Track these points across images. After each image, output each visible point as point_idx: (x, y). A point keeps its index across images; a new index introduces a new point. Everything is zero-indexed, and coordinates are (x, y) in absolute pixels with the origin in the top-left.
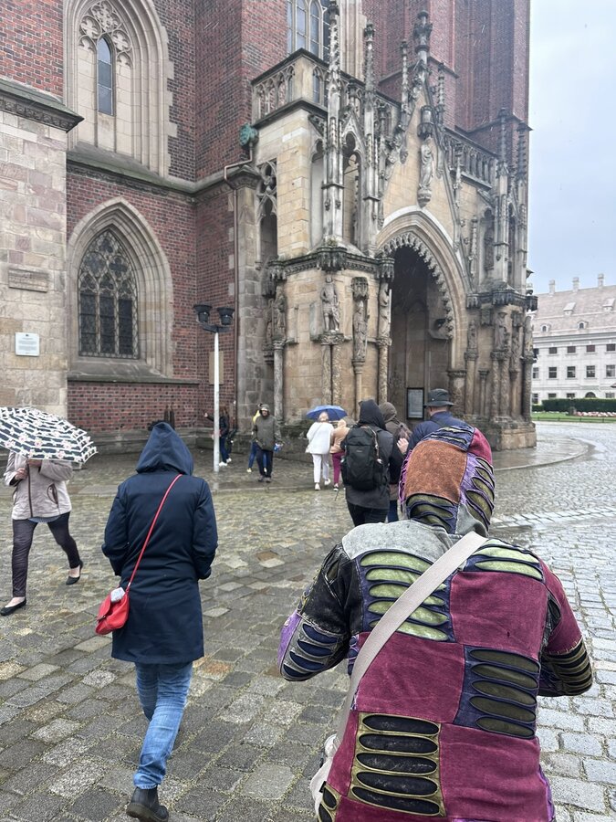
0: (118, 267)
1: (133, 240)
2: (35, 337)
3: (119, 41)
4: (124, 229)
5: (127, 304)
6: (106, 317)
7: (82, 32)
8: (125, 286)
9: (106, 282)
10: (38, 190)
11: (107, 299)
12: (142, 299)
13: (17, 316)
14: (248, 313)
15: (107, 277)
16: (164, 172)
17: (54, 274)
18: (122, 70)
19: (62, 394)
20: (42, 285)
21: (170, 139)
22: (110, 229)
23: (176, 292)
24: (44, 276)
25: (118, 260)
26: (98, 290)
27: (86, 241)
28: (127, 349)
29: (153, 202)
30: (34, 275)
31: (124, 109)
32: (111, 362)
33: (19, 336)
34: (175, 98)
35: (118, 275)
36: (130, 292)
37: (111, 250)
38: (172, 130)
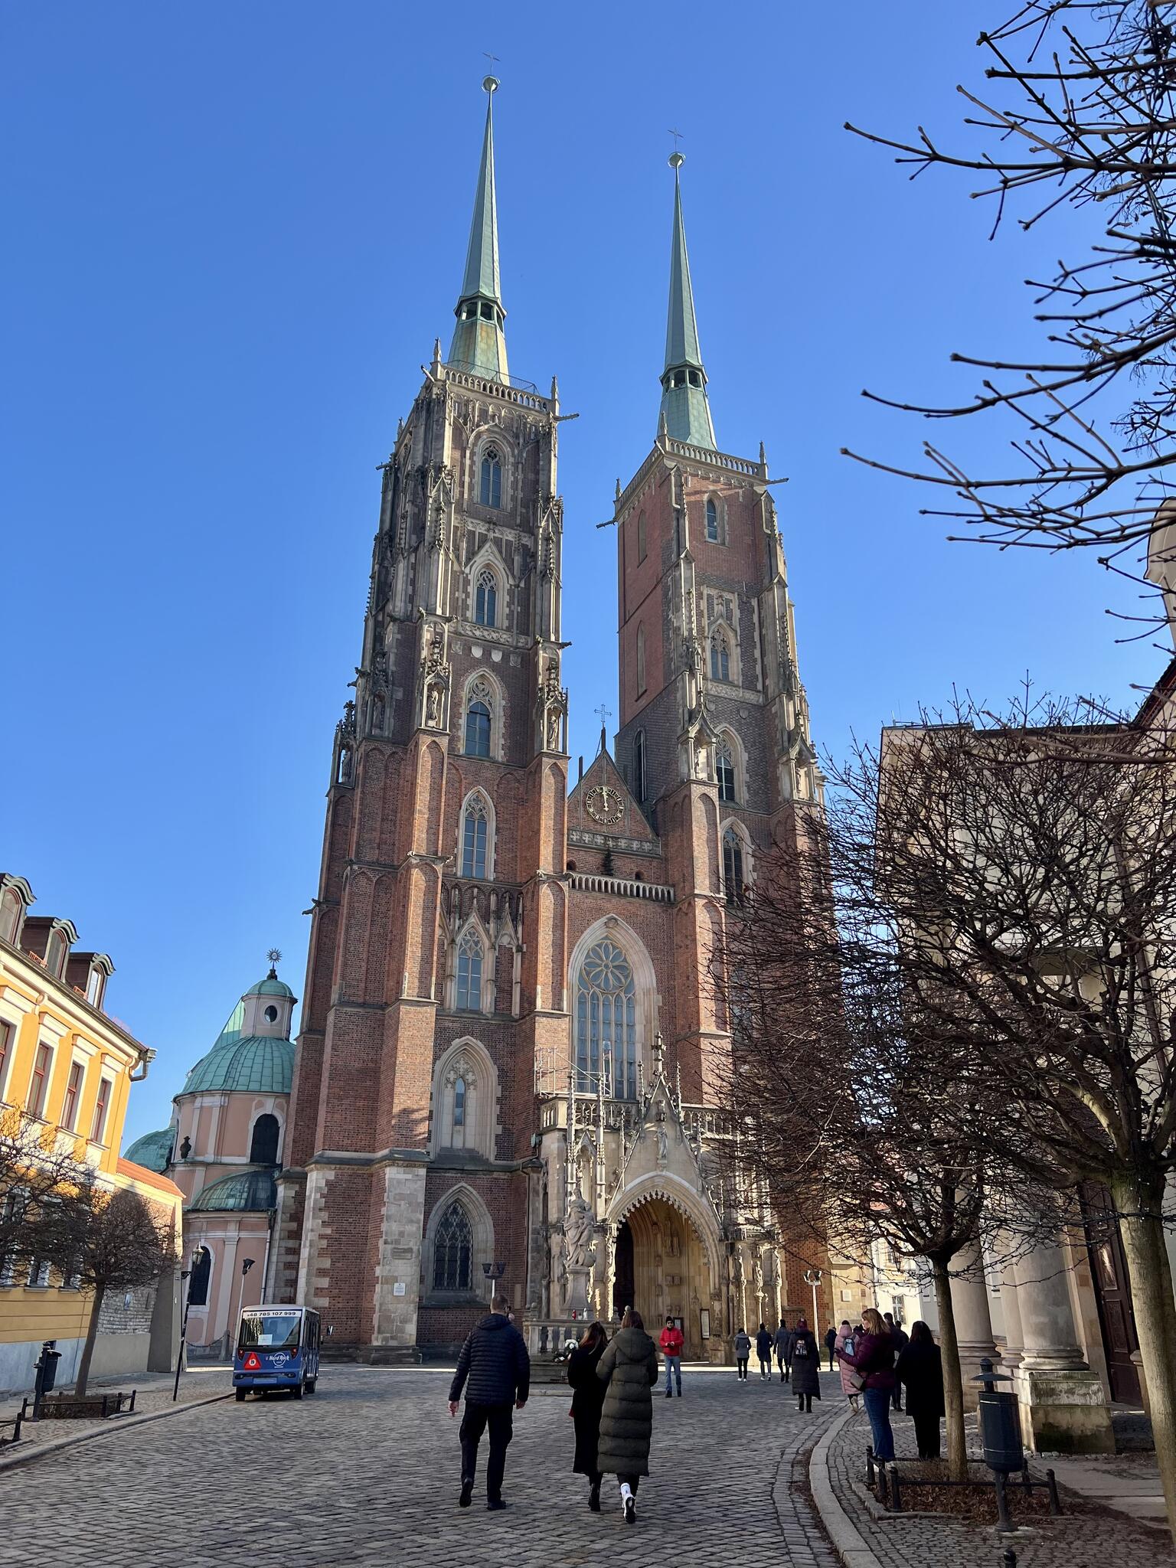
0: (462, 1225)
1: (470, 1207)
2: (403, 1285)
3: (470, 1077)
4: (465, 1200)
5: (466, 1250)
6: (452, 1260)
7: (448, 1080)
8: (466, 1240)
9: (453, 1237)
10: (410, 1204)
11: (453, 1247)
12: (475, 1246)
13: (396, 1274)
14: (533, 1258)
15: (454, 1234)
16: (492, 1159)
17: (415, 1248)
18: (472, 1096)
19: (415, 1317)
20: (408, 1255)
21: (497, 1136)
22: (456, 1201)
23: (497, 1241)
24: (410, 1250)
25: (462, 1220)
26: (448, 1243)
27: (441, 1213)
28: (464, 1283)
29: (484, 1180)
30: (406, 1251)
31: (471, 1120)
32: (452, 1294)
33: (396, 1285)
34: (501, 1108)
35: (461, 1231)
36: (468, 1242)
37: (457, 1214)
38: (499, 1130)
